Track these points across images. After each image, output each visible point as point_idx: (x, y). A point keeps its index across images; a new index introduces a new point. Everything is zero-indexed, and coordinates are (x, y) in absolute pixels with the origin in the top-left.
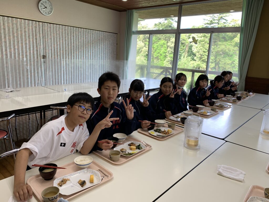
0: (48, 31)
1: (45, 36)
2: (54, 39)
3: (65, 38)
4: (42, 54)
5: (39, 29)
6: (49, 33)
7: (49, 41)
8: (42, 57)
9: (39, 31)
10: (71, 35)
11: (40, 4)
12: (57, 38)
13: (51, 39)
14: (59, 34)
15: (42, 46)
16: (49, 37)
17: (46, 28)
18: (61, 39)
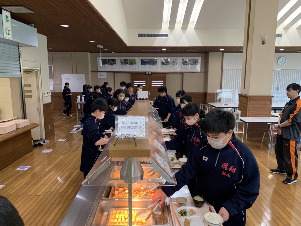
0: (281, 74)
1: (280, 77)
2: (285, 78)
3: (293, 76)
4: (276, 87)
5: (277, 73)
6: (282, 75)
7: (282, 79)
8: (276, 89)
9: (277, 74)
10: (297, 75)
11: (279, 60)
12: (287, 77)
13: (283, 78)
14: (289, 75)
15: (277, 83)
16: (282, 77)
17: (281, 72)
18: (290, 77)
